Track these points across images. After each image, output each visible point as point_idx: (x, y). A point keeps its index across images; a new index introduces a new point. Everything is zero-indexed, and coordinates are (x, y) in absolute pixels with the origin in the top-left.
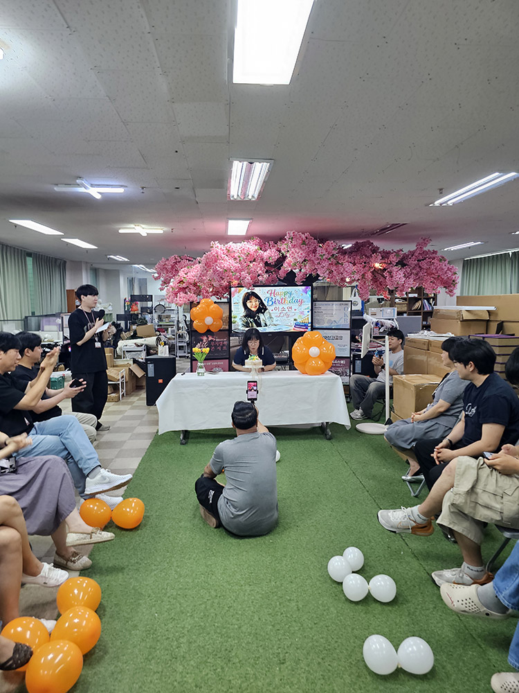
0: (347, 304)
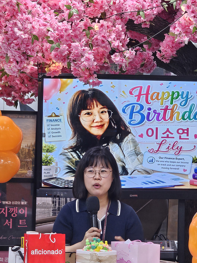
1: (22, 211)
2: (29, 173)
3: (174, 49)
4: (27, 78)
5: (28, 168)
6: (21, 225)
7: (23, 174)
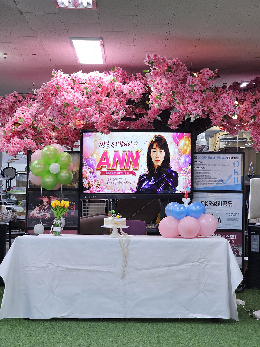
0: (237, 158)
1: (72, 207)
2: (76, 186)
3: (155, 114)
4: (75, 133)
5: (76, 183)
6: (72, 215)
7: (72, 186)
